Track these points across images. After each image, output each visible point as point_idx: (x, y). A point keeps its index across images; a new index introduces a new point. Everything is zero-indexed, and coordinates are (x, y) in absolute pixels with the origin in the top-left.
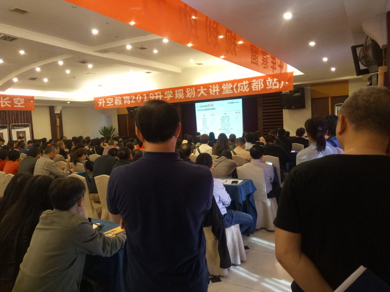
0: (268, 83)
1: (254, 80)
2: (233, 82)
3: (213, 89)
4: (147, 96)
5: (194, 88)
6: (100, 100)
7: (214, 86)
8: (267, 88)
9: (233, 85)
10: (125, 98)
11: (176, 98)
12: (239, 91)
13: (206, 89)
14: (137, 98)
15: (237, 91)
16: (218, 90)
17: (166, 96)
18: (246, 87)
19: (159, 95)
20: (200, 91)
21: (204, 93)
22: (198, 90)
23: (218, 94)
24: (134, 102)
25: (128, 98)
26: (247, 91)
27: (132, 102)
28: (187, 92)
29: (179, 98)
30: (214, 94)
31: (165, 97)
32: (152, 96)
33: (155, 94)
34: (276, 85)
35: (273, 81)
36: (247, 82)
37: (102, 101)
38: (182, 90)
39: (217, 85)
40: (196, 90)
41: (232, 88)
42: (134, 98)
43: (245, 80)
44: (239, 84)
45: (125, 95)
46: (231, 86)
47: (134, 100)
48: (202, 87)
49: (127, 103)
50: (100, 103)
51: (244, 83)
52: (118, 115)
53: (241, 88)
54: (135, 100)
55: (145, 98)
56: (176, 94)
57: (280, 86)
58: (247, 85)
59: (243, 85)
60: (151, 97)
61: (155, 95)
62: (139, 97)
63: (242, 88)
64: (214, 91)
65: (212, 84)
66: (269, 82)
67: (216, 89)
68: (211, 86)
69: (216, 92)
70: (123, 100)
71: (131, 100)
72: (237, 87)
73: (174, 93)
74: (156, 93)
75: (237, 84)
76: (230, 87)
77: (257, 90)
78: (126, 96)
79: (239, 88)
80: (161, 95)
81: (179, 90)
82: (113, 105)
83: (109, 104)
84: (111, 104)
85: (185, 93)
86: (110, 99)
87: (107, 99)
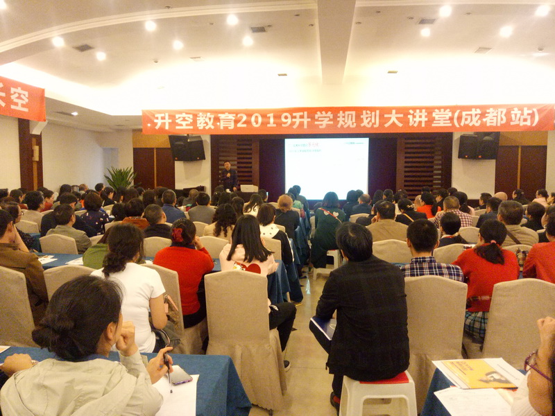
0: (513, 116)
1: (491, 110)
2: (453, 109)
3: (414, 117)
4: (275, 117)
5: (378, 112)
6: (159, 116)
7: (418, 111)
8: (512, 123)
9: (453, 113)
10: (222, 116)
11: (339, 126)
12: (462, 124)
13: (402, 116)
14: (253, 119)
15: (459, 125)
16: (424, 119)
17: (317, 120)
18: (475, 119)
19: (302, 117)
20: (390, 118)
21: (396, 122)
22: (386, 116)
23: (423, 125)
24: (245, 125)
25: (231, 117)
26: (477, 124)
27: (239, 125)
28: (364, 116)
29: (345, 126)
30: (416, 125)
31: (316, 123)
32: (286, 118)
33: (294, 114)
34: (525, 120)
35: (522, 114)
36: (479, 111)
37: (163, 118)
38: (354, 113)
39: (424, 111)
40: (381, 116)
41: (451, 119)
42: (245, 118)
43: (476, 107)
44: (464, 113)
45: (223, 112)
46: (450, 114)
47: (245, 123)
48: (394, 111)
49: (226, 128)
50: (159, 122)
51: (473, 112)
53: (466, 119)
54: (248, 122)
55: (272, 120)
56: (340, 119)
57: (532, 123)
58: (478, 116)
59: (471, 115)
60: (284, 120)
61: (295, 117)
62: (256, 117)
63: (469, 120)
64: (417, 119)
65: (414, 109)
66: (516, 115)
67: (420, 117)
68: (411, 112)
69: (420, 122)
70: (217, 119)
71: (236, 122)
72: (460, 118)
73: (335, 118)
74: (298, 114)
75: (461, 113)
76: (447, 117)
77: (494, 124)
78: (227, 114)
79: (463, 120)
80: (308, 118)
81: (347, 113)
82: (191, 127)
83: (181, 125)
84: (187, 125)
85: (359, 119)
86: (184, 115)
87: (177, 116)
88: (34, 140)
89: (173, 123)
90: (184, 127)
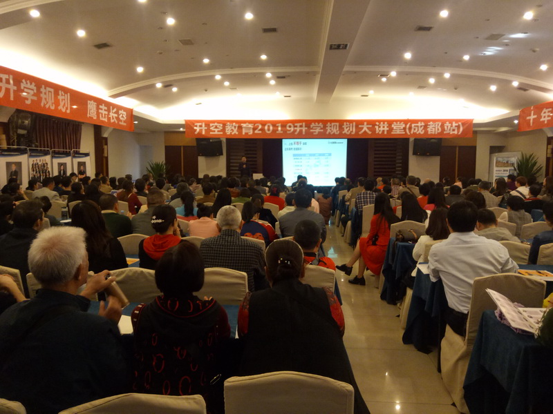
0: (446, 127)
1: (431, 123)
2: (406, 122)
3: (379, 127)
4: (282, 126)
5: (354, 123)
6: (198, 124)
7: (382, 123)
8: (445, 132)
9: (406, 125)
10: (244, 125)
11: (327, 133)
12: (412, 132)
13: (371, 126)
14: (266, 128)
15: (410, 132)
16: (386, 129)
17: (312, 129)
18: (420, 129)
19: (301, 126)
20: (363, 128)
21: (367, 131)
22: (360, 126)
23: (385, 133)
24: (260, 132)
25: (251, 126)
26: (422, 133)
27: (256, 132)
28: (345, 126)
29: (332, 133)
30: (380, 133)
31: (311, 131)
32: (290, 127)
33: (296, 124)
34: (454, 130)
35: (452, 126)
36: (423, 124)
37: (201, 126)
38: (338, 124)
39: (386, 123)
40: (357, 126)
41: (405, 129)
42: (260, 127)
43: (421, 121)
44: (413, 125)
45: (245, 122)
46: (404, 126)
47: (260, 130)
48: (365, 123)
49: (246, 134)
50: (198, 129)
51: (419, 124)
52: (167, 148)
53: (415, 129)
54: (262, 130)
55: (280, 129)
56: (328, 128)
57: (458, 132)
58: (423, 127)
59: (418, 126)
60: (288, 128)
61: (296, 127)
62: (269, 126)
63: (417, 129)
64: (382, 129)
65: (380, 121)
66: (447, 127)
67: (384, 127)
68: (377, 123)
69: (383, 131)
70: (240, 128)
71: (254, 129)
72: (410, 128)
73: (325, 127)
74: (298, 125)
75: (411, 124)
76: (402, 127)
77: (433, 133)
78: (247, 124)
79: (413, 130)
80: (306, 127)
81: (333, 124)
82: (222, 133)
83: (214, 131)
84: (218, 131)
85: (341, 128)
86: (216, 124)
87: (211, 125)
88: (104, 141)
89: (208, 130)
90: (216, 133)
